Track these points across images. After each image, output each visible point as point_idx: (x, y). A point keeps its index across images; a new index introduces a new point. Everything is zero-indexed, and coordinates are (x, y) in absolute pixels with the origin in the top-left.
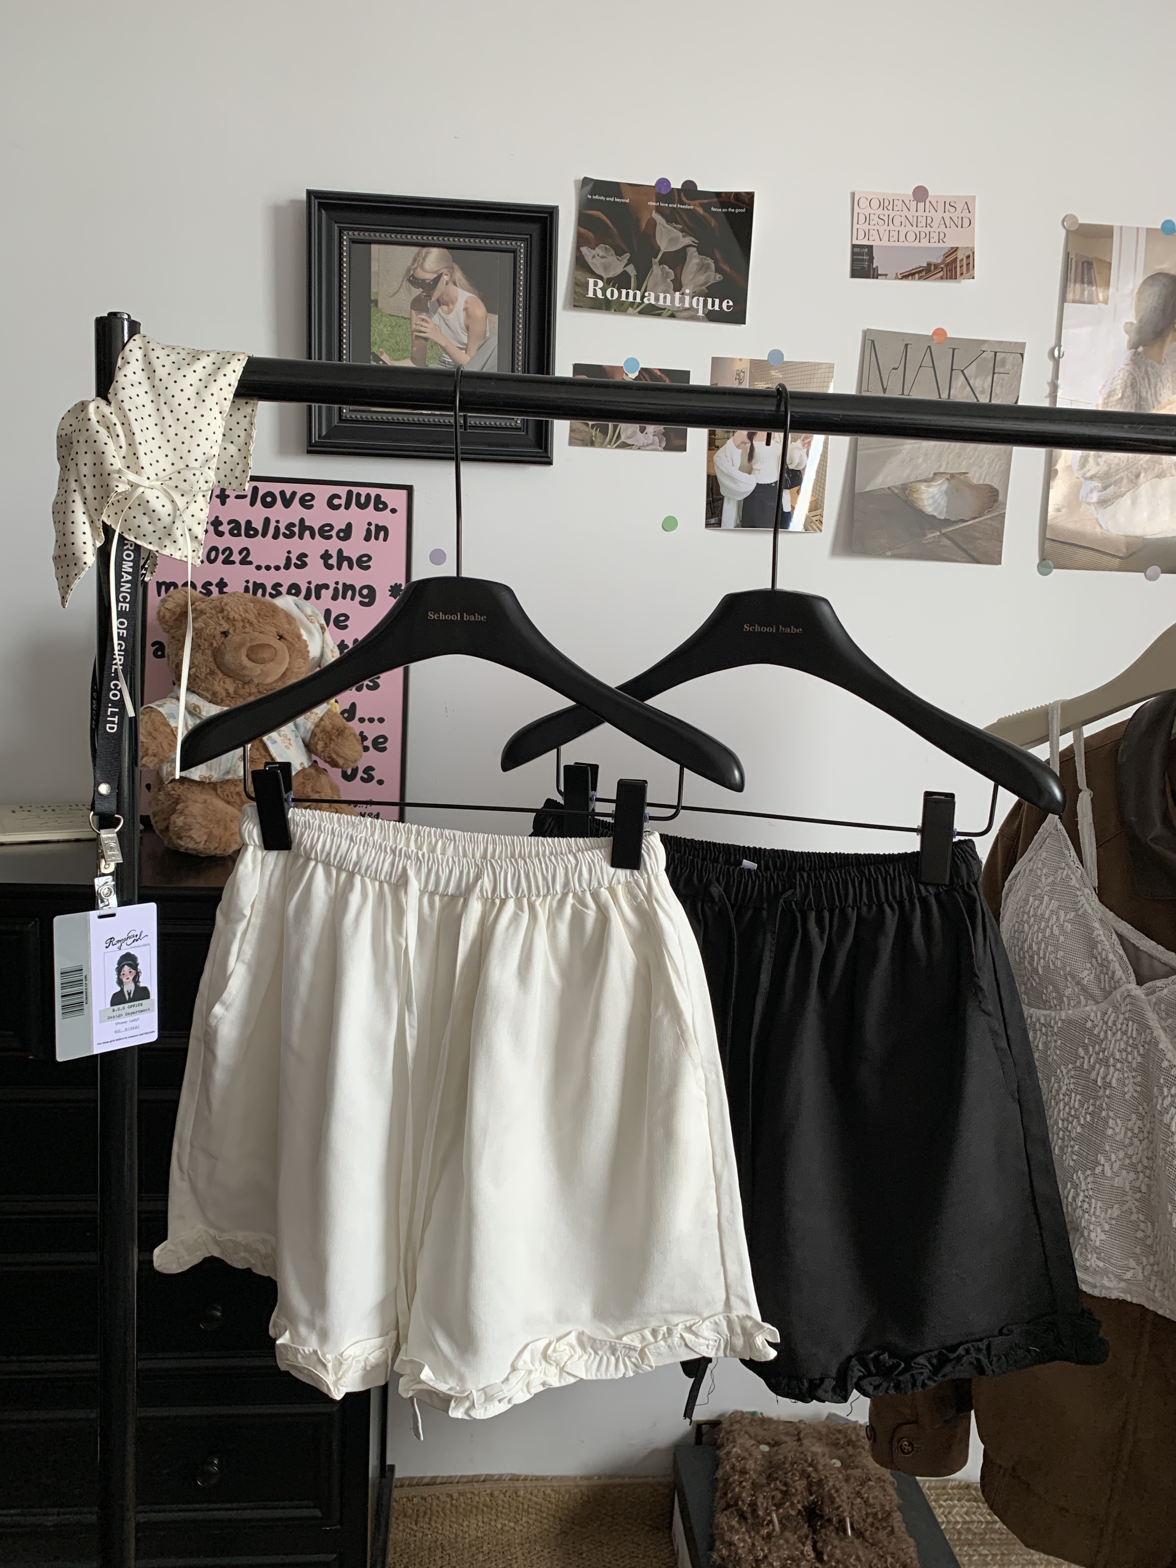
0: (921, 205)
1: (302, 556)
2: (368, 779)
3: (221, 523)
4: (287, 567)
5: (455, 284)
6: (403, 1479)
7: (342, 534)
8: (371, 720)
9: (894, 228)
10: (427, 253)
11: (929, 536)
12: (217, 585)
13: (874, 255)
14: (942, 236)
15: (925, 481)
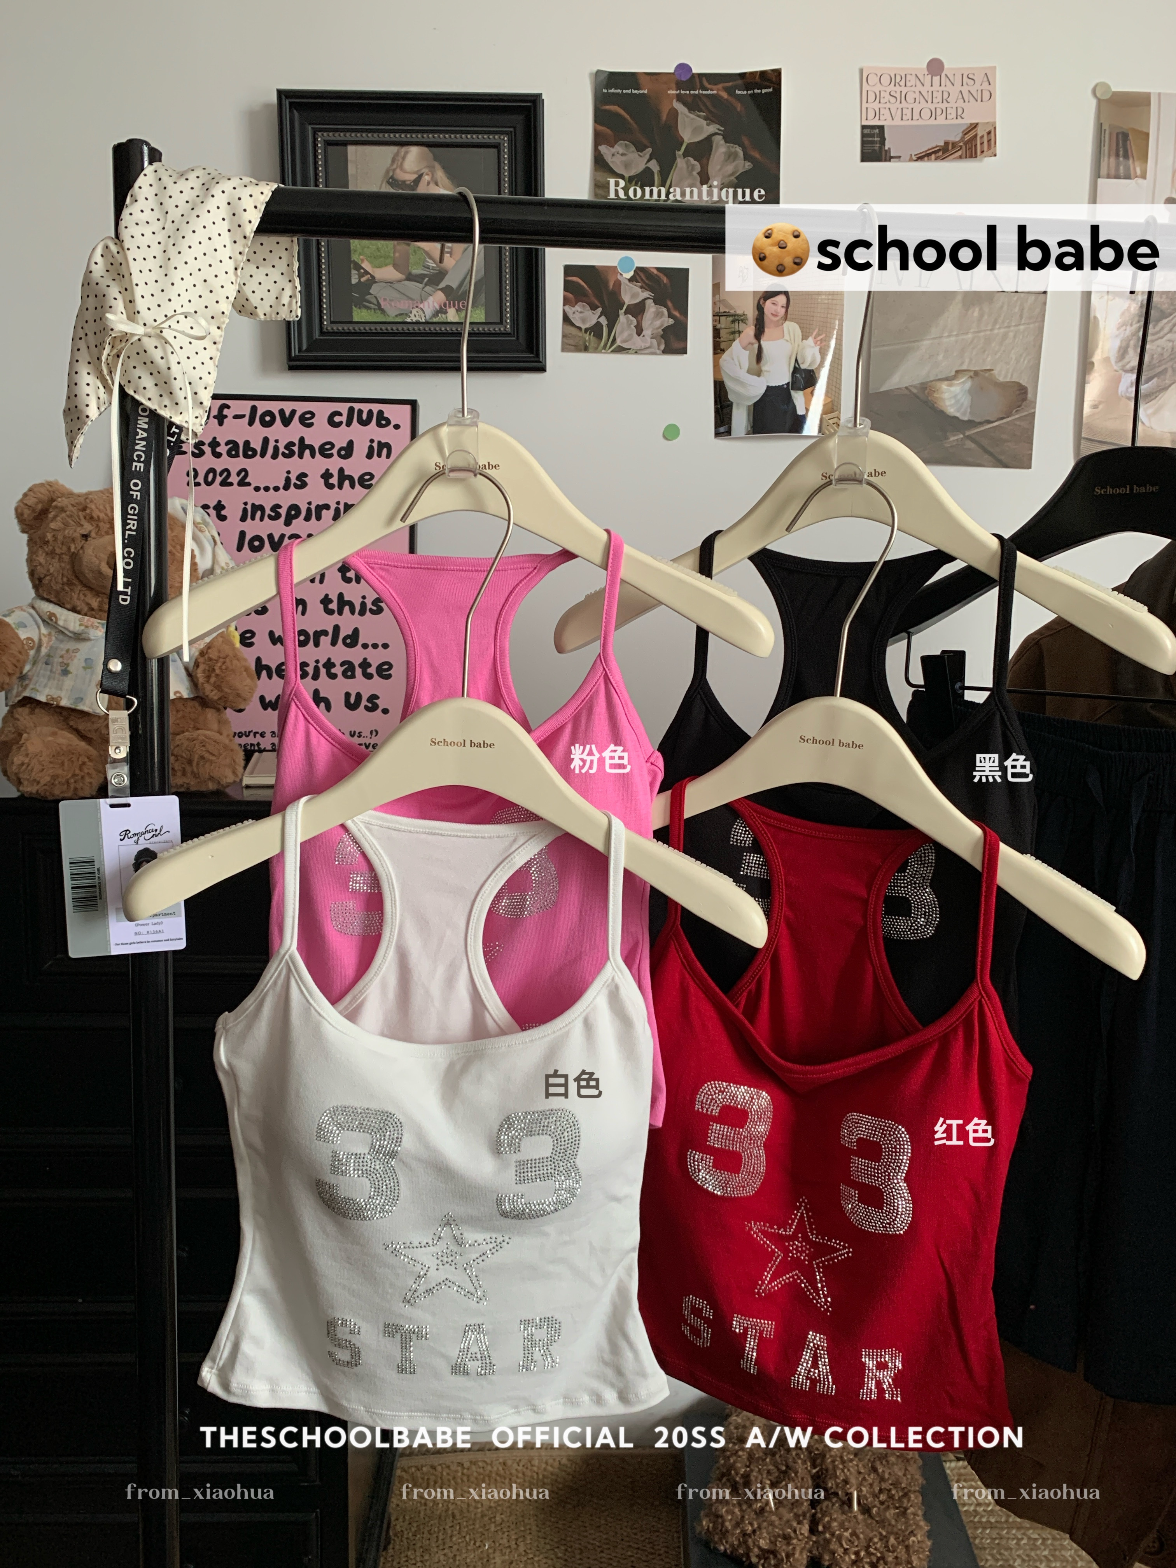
0: (936, 79)
1: (303, 476)
4: (288, 487)
5: (437, 185)
9: (907, 106)
10: (406, 152)
11: (952, 439)
13: (886, 135)
14: (960, 112)
15: (947, 379)
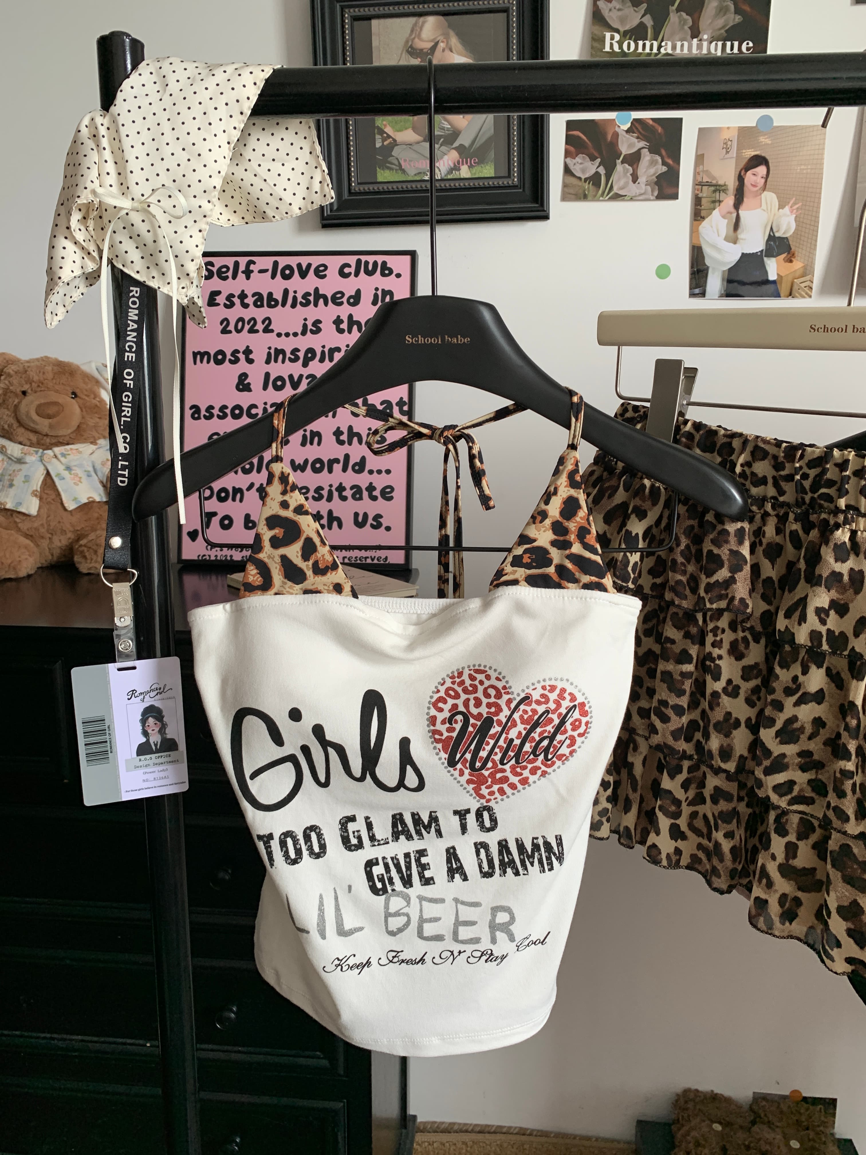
1: (316, 323)
2: (377, 526)
3: (246, 296)
4: (304, 333)
5: (452, 51)
6: (425, 1123)
7: (352, 300)
8: (379, 472)
10: (424, 23)
12: (244, 353)
